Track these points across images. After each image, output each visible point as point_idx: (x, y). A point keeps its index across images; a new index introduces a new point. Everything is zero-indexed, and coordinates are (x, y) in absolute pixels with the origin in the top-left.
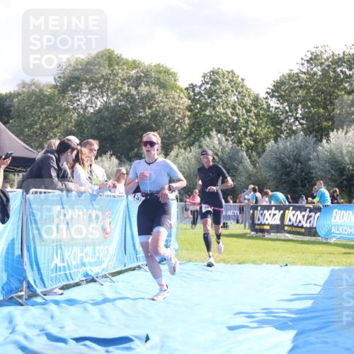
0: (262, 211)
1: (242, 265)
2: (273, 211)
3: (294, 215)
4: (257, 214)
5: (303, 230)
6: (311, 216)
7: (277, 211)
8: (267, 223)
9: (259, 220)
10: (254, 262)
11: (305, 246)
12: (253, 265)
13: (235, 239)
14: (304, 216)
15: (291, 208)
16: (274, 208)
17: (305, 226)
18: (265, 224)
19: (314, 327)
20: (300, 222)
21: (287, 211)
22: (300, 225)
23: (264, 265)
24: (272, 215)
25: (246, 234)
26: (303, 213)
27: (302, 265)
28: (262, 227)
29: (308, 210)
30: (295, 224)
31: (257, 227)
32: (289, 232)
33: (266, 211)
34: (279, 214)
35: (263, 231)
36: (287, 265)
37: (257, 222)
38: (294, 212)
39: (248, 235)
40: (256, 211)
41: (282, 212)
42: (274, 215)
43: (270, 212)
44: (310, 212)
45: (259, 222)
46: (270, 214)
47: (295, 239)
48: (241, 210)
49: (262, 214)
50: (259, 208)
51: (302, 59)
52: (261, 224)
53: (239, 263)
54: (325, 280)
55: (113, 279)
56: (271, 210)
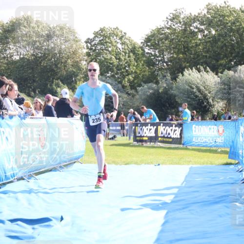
0: (141, 127)
1: (127, 166)
2: (149, 127)
3: (164, 129)
4: (138, 129)
5: (171, 140)
6: (176, 130)
7: (152, 127)
8: (145, 135)
9: (139, 133)
10: (136, 163)
11: (172, 151)
12: (136, 166)
13: (122, 147)
14: (172, 130)
15: (162, 124)
16: (149, 125)
17: (172, 137)
18: (144, 136)
19: (179, 207)
20: (169, 134)
21: (159, 127)
22: (169, 136)
23: (143, 165)
24: (149, 130)
25: (130, 143)
26: (171, 128)
27: (170, 164)
28: (141, 138)
29: (174, 125)
30: (166, 136)
31: (138, 138)
32: (161, 142)
33: (144, 127)
34: (153, 129)
35: (142, 141)
36: (159, 165)
37: (138, 135)
38: (164, 127)
39: (131, 144)
40: (137, 127)
41: (155, 127)
42: (150, 130)
43: (147, 127)
44: (175, 127)
45: (139, 135)
46: (147, 129)
47: (165, 146)
48: (123, 127)
49: (141, 129)
50: (139, 125)
51: (167, 18)
52: (141, 136)
53: (126, 164)
54: (186, 174)
55: (36, 177)
56: (148, 126)
